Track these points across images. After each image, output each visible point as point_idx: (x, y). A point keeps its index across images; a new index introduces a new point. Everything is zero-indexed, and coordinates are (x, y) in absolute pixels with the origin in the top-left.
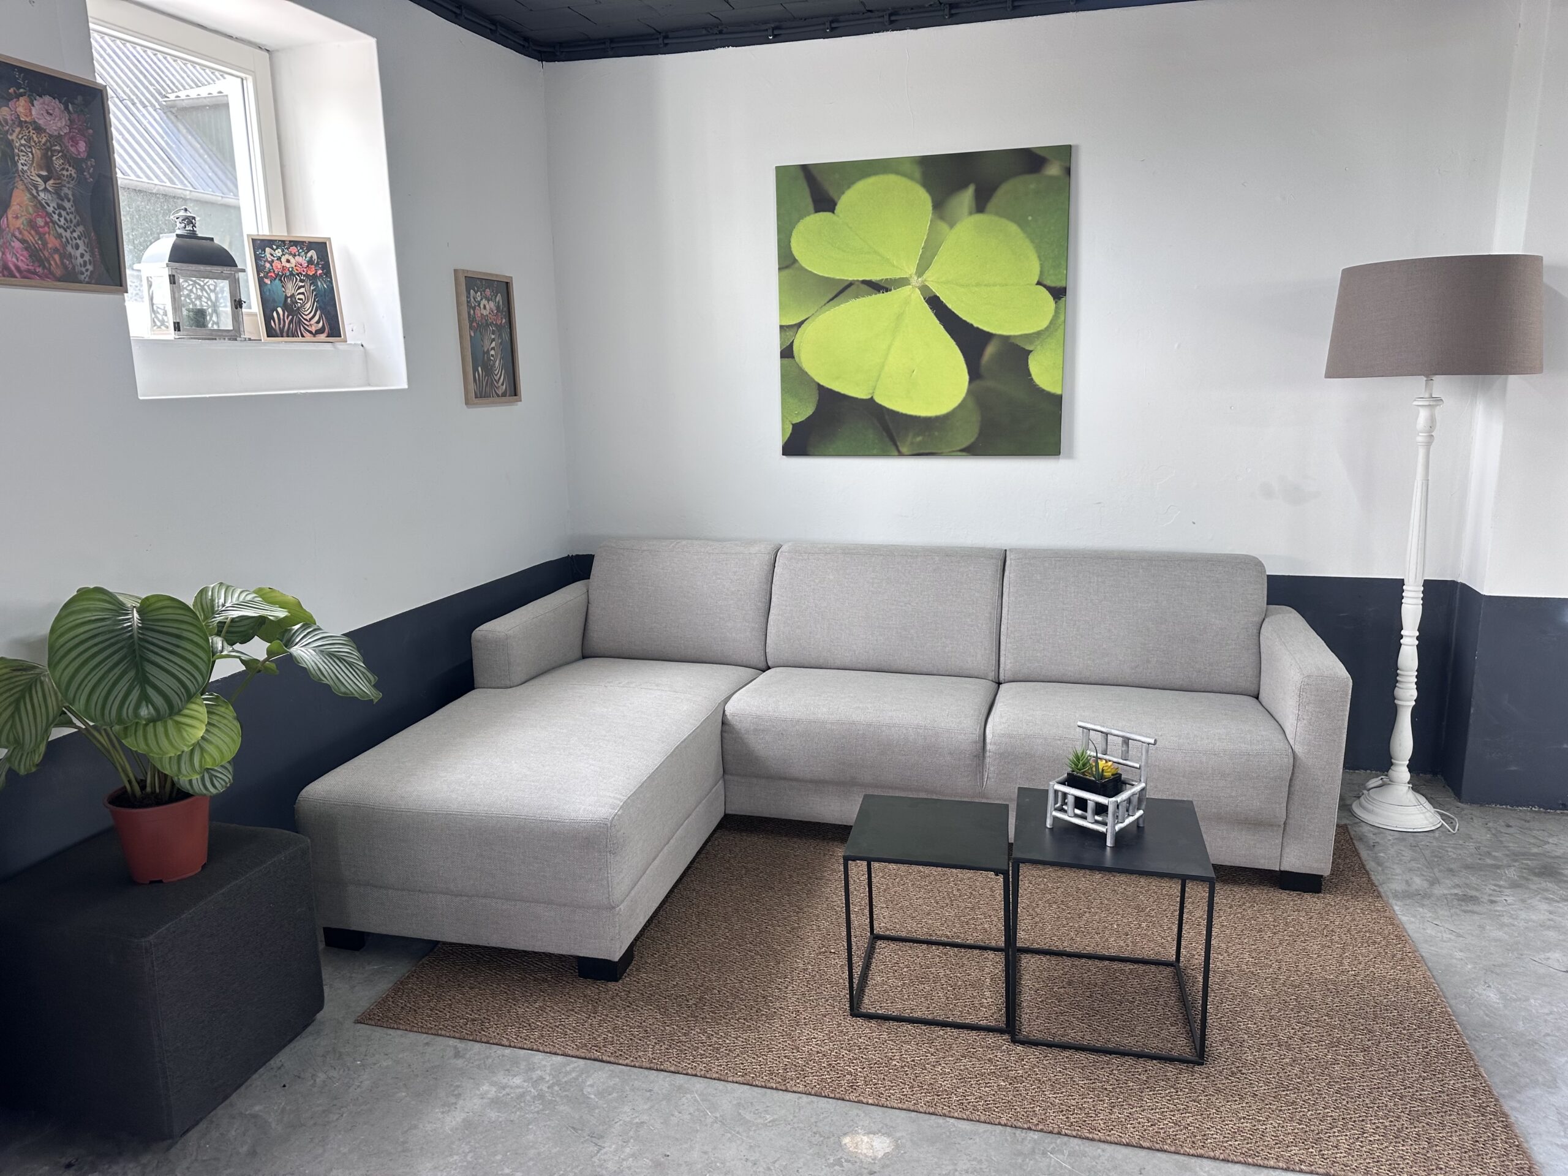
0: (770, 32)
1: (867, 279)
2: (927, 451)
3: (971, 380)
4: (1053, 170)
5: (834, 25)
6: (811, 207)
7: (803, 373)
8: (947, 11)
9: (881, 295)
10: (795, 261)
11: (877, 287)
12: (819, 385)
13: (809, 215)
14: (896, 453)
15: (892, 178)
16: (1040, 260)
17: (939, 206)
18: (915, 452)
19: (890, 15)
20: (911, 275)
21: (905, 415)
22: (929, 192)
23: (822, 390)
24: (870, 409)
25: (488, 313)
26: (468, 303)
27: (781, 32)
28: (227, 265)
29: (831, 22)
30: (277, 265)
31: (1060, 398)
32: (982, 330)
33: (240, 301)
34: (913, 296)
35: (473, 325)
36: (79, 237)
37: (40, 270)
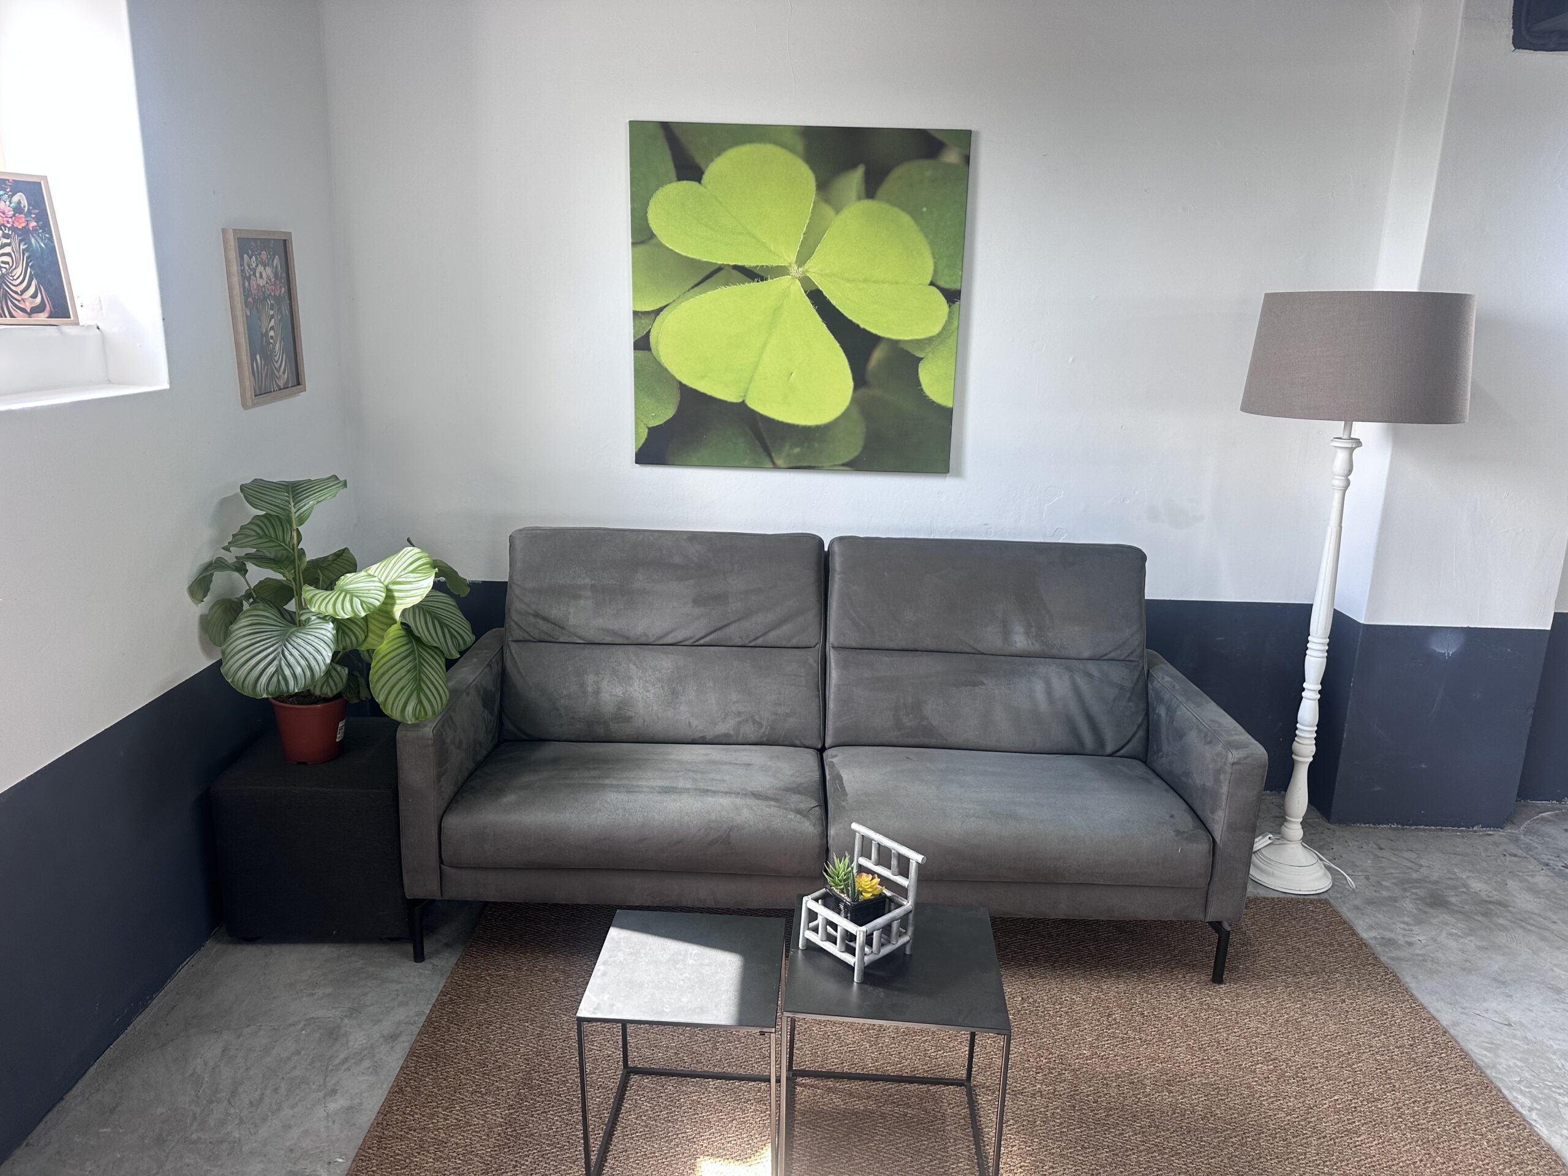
1: (739, 264)
2: (806, 463)
3: (856, 388)
4: (951, 157)
6: (673, 174)
7: (662, 369)
9: (754, 284)
10: (652, 236)
11: (751, 274)
12: (681, 384)
13: (670, 183)
14: (770, 465)
15: (769, 149)
16: (934, 258)
17: (823, 186)
18: (792, 465)
20: (790, 264)
21: (782, 423)
22: (812, 168)
23: (685, 389)
24: (740, 414)
25: (265, 283)
26: (242, 272)
31: (951, 411)
32: (869, 332)
34: (792, 287)
35: (248, 301)
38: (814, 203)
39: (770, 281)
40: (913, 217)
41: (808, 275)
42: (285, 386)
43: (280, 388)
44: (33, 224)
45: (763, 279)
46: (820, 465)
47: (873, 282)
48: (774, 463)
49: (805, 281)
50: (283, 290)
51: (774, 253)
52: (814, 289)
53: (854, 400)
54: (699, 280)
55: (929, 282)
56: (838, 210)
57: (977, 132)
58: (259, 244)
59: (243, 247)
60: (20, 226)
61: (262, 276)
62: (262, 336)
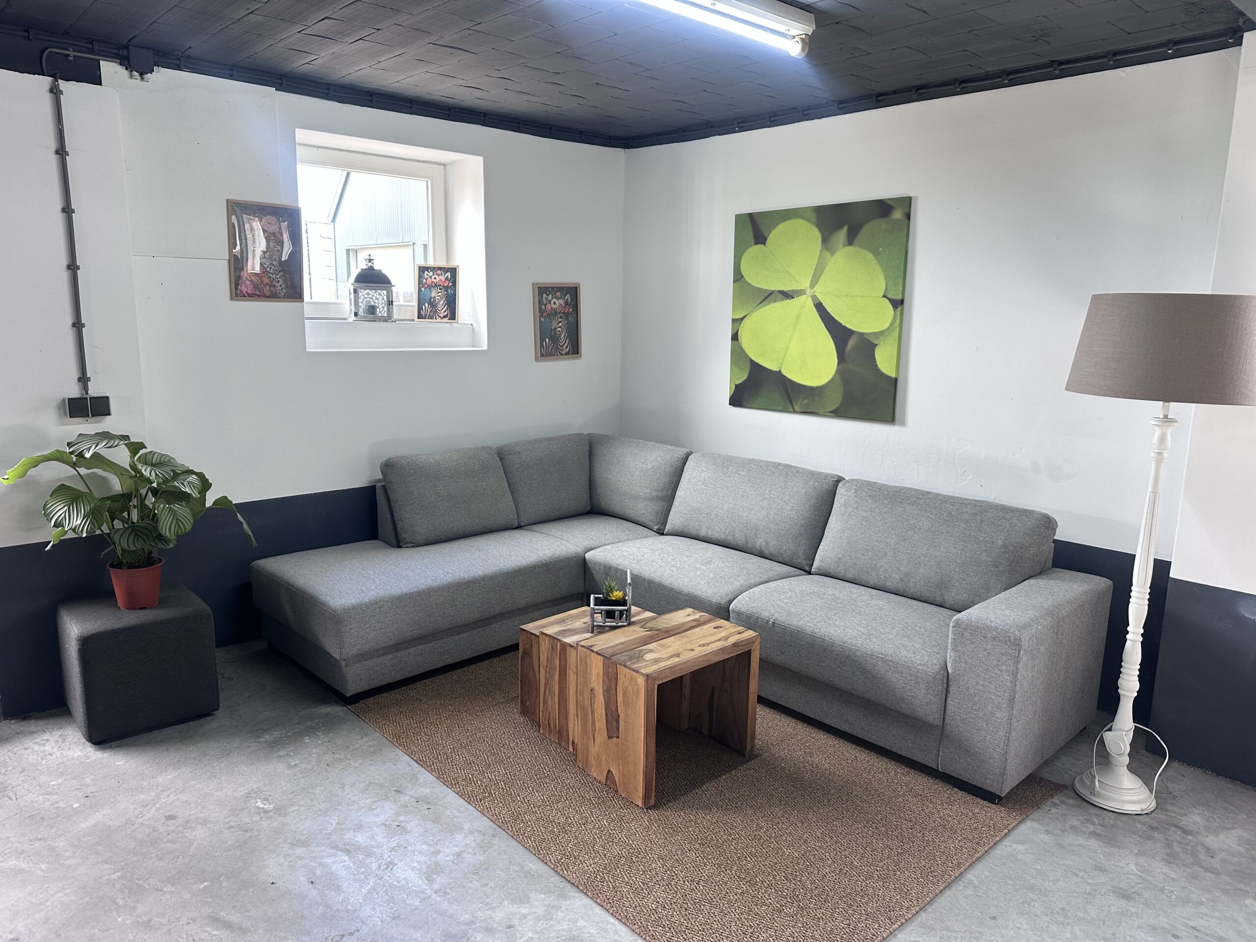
0: (736, 125)
1: (782, 289)
2: (810, 410)
3: (838, 364)
4: (897, 215)
5: (772, 119)
6: (753, 241)
7: (743, 351)
8: (836, 106)
9: (788, 301)
10: (742, 277)
11: (787, 295)
12: (751, 359)
13: (751, 246)
14: (792, 410)
15: (798, 222)
16: (886, 280)
17: (825, 240)
18: (803, 411)
19: (804, 110)
20: (807, 288)
21: (798, 384)
22: (820, 230)
23: (751, 361)
24: (778, 378)
25: (557, 306)
26: (540, 302)
27: (744, 125)
28: (386, 283)
29: (771, 117)
30: (429, 280)
31: (896, 380)
32: (847, 328)
33: (392, 301)
34: (807, 302)
35: (543, 314)
36: (280, 277)
37: (258, 293)
38: (820, 251)
39: (796, 298)
40: (874, 255)
41: (816, 294)
42: (567, 354)
43: (562, 355)
44: (451, 284)
45: (792, 297)
46: (818, 412)
47: (850, 296)
48: (794, 409)
49: (814, 297)
50: (571, 310)
51: (799, 282)
52: (818, 302)
53: (837, 371)
54: (762, 300)
55: (882, 295)
56: (832, 254)
57: (916, 197)
58: (555, 289)
59: (542, 291)
60: (446, 285)
61: (557, 303)
62: (552, 330)
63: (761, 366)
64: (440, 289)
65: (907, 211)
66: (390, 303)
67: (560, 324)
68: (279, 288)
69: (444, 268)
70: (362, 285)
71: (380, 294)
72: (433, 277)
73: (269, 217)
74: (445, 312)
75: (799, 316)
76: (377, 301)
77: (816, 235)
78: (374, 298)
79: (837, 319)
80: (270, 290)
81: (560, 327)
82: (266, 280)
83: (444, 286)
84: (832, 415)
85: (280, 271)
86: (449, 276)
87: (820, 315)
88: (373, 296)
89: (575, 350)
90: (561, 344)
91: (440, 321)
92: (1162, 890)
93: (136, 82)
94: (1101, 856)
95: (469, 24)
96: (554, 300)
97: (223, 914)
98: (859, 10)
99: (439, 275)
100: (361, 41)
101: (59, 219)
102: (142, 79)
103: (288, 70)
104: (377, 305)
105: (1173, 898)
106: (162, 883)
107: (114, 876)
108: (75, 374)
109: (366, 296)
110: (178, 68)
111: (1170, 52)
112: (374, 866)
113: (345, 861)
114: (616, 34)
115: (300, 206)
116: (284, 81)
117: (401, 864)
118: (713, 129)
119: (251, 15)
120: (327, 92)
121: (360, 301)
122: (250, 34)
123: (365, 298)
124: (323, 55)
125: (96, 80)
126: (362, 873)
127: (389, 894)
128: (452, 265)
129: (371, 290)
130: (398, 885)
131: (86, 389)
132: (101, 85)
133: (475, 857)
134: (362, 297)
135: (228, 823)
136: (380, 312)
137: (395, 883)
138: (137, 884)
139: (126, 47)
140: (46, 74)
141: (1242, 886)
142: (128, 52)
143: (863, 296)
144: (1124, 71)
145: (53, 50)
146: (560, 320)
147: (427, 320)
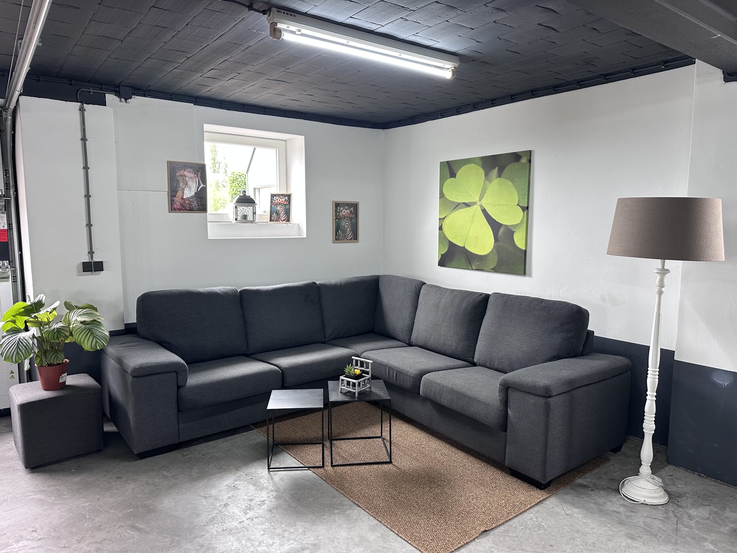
0: (439, 115)
1: (464, 202)
2: (480, 268)
3: (494, 243)
4: (524, 160)
5: (458, 111)
6: (449, 176)
7: (445, 236)
8: (490, 103)
9: (468, 208)
10: (444, 195)
11: (467, 205)
12: (449, 240)
13: (448, 179)
14: (471, 268)
15: (472, 165)
16: (518, 196)
17: (486, 175)
18: (476, 269)
19: (474, 105)
20: (477, 201)
21: (474, 254)
22: (484, 170)
23: (450, 242)
24: (463, 251)
25: (345, 214)
26: (336, 211)
27: (443, 114)
28: (252, 203)
29: (457, 109)
30: (276, 201)
31: (525, 251)
32: (499, 223)
33: (255, 213)
34: (478, 209)
35: (338, 218)
36: (195, 200)
37: (183, 208)
38: (484, 180)
39: (472, 207)
40: (512, 182)
41: (482, 204)
42: (351, 239)
43: (348, 240)
44: (287, 203)
45: (470, 206)
46: (484, 269)
47: (500, 205)
48: (472, 268)
49: (481, 206)
50: (353, 216)
51: (473, 198)
52: (483, 208)
53: (494, 246)
54: (454, 208)
55: (517, 204)
56: (490, 183)
57: (534, 151)
58: (345, 204)
59: (337, 205)
60: (285, 203)
61: (345, 212)
62: (342, 226)
63: (454, 244)
64: (282, 206)
65: (529, 158)
66: (254, 213)
67: (347, 223)
68: (195, 206)
69: (285, 195)
70: (239, 204)
71: (249, 209)
72: (278, 200)
73: (189, 169)
74: (284, 218)
75: (474, 216)
76: (248, 213)
77: (482, 172)
78: (246, 211)
79: (493, 218)
80: (189, 207)
81: (347, 225)
82: (187, 202)
83: (284, 204)
84: (492, 271)
85: (195, 197)
86: (287, 199)
87: (484, 216)
88: (246, 210)
89: (355, 237)
90: (347, 234)
91: (282, 222)
92: (655, 536)
93: (124, 103)
94: (624, 517)
95: (284, 69)
96: (344, 210)
97: (137, 524)
98: (482, 53)
99: (281, 198)
100: (232, 79)
101: (82, 172)
102: (126, 102)
103: (199, 95)
104: (248, 214)
105: (660, 540)
106: (110, 508)
107: (86, 504)
108: (86, 250)
109: (242, 210)
110: (145, 96)
111: (663, 67)
112: (218, 505)
113: (203, 502)
114: (359, 71)
115: (205, 163)
116: (198, 100)
117: (231, 505)
118: (429, 117)
119: (175, 69)
120: (220, 105)
121: (239, 212)
122: (177, 78)
123: (241, 211)
124: (215, 86)
125: (104, 104)
126: (211, 508)
127: (223, 519)
128: (289, 193)
129: (245, 207)
130: (228, 514)
131: (92, 258)
132: (106, 106)
133: (272, 503)
134: (240, 211)
135: (147, 481)
136: (250, 218)
137: (227, 514)
138: (97, 508)
139: (118, 87)
140: (79, 101)
141: (705, 536)
142: (119, 89)
143: (507, 205)
144: (640, 79)
145: (83, 89)
146: (347, 221)
147: (275, 222)
